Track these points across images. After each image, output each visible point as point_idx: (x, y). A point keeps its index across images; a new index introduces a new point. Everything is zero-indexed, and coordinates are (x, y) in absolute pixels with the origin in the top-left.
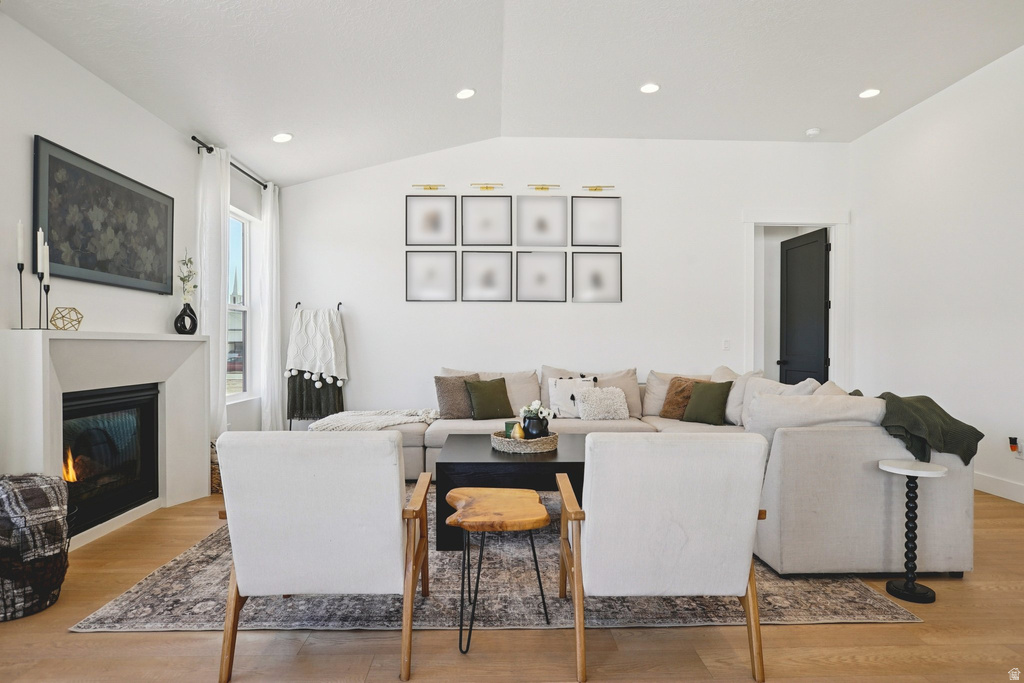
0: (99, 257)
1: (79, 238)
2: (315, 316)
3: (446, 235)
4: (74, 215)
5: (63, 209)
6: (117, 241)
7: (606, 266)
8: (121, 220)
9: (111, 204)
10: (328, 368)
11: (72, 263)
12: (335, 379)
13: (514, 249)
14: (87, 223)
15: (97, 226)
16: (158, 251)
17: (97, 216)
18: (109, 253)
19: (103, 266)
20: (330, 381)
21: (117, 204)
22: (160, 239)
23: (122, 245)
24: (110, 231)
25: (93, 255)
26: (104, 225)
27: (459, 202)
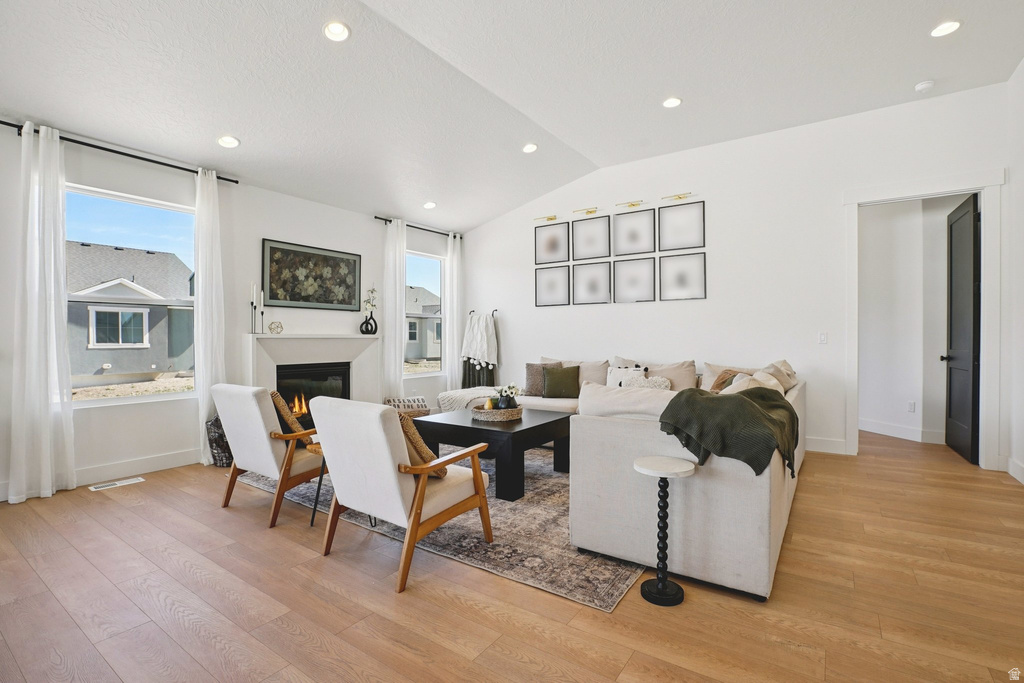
0: (303, 294)
1: (289, 286)
2: (479, 319)
3: (562, 254)
4: (286, 274)
5: (279, 272)
6: (316, 285)
7: (692, 266)
8: (319, 273)
9: (311, 265)
10: (483, 356)
11: (285, 299)
12: (488, 364)
13: (612, 259)
14: (295, 278)
15: (302, 278)
16: (348, 287)
17: (301, 273)
18: (311, 291)
19: (307, 299)
20: (484, 365)
21: (315, 265)
22: (349, 280)
23: (320, 286)
24: (311, 280)
25: (300, 294)
26: (307, 277)
27: (569, 227)
